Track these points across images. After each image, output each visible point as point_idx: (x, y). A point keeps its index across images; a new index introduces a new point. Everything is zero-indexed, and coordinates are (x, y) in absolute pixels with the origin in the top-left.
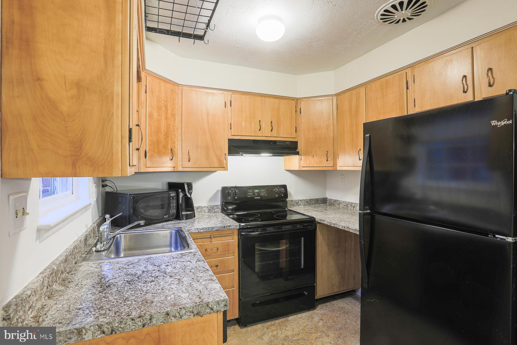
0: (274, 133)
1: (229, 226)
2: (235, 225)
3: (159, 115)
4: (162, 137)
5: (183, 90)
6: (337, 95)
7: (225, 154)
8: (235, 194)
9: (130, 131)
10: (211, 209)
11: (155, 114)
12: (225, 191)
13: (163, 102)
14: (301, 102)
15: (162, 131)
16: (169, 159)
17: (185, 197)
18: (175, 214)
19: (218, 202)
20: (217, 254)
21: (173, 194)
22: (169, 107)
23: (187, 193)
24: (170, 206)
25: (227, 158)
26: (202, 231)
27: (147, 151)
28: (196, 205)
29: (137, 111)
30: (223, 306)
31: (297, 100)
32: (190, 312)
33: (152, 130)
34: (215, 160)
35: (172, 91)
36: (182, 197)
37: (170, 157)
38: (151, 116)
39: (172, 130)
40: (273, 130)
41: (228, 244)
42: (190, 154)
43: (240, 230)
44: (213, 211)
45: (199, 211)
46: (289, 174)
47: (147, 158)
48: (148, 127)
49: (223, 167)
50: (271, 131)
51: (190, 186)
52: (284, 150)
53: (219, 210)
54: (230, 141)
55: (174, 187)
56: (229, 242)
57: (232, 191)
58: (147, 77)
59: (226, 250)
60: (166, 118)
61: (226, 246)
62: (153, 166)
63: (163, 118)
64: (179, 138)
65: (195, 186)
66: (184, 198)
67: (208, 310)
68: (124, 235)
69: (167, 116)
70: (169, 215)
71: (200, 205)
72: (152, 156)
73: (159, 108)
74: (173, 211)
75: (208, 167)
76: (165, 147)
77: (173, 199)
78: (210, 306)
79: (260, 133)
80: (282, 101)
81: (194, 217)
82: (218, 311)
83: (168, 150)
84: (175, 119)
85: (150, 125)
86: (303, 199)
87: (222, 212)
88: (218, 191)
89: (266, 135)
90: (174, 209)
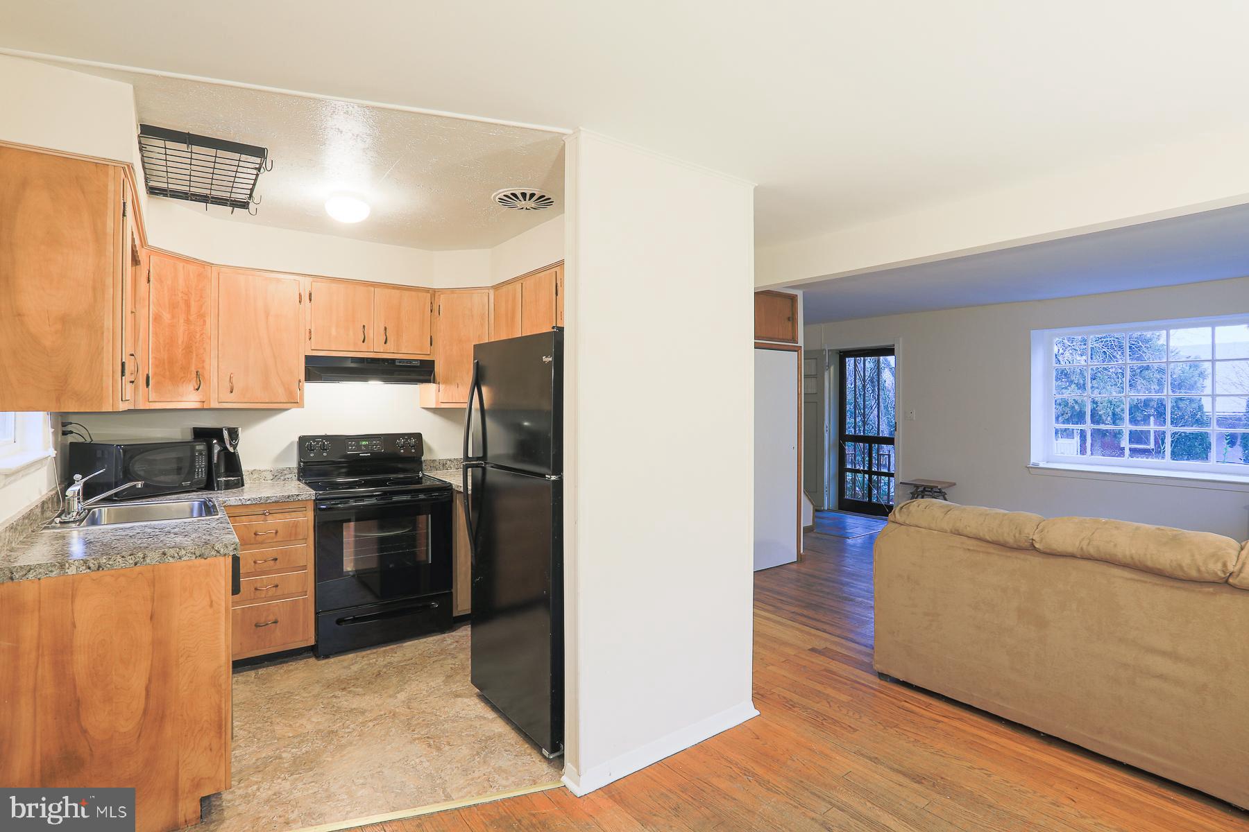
0: (391, 346)
1: (298, 495)
2: (309, 493)
3: (173, 317)
4: (179, 352)
5: (221, 274)
6: (496, 288)
7: (300, 381)
8: (323, 448)
9: (123, 364)
10: (278, 475)
11: (166, 316)
12: (305, 444)
13: (180, 295)
14: (439, 295)
15: (180, 342)
16: (192, 388)
17: (225, 453)
18: (205, 481)
19: (293, 463)
20: (275, 540)
21: (200, 447)
22: (193, 303)
23: (228, 446)
24: (195, 466)
25: (303, 385)
26: (248, 503)
27: (150, 375)
28: (245, 467)
29: (132, 312)
30: (232, 549)
31: (433, 293)
32: (192, 553)
33: (159, 342)
34: (281, 391)
35: (199, 275)
36: (219, 452)
37: (195, 384)
38: (158, 318)
39: (198, 340)
40: (388, 341)
41: (296, 525)
42: (234, 380)
43: (317, 501)
44: (282, 478)
45: (254, 477)
46: (430, 415)
47: (150, 386)
48: (152, 337)
49: (297, 402)
50: (385, 343)
51: (234, 433)
52: (409, 375)
53: (294, 476)
54: (309, 359)
55: (204, 435)
56: (298, 521)
57: (318, 442)
58: (151, 257)
59: (292, 534)
60: (188, 321)
61: (292, 527)
62: (162, 399)
63: (182, 321)
64: (214, 353)
65: (242, 435)
66: (222, 453)
67: (214, 553)
68: (106, 509)
69: (188, 318)
70: (191, 481)
71: (258, 468)
72: (158, 383)
73: (173, 306)
74: (201, 474)
75: (267, 401)
76: (185, 369)
77: (201, 454)
78: (216, 549)
79: (364, 347)
80: (407, 293)
81: (243, 485)
82: (225, 555)
83: (191, 374)
84: (205, 321)
85: (156, 334)
86: (456, 458)
87: (299, 480)
88: (292, 443)
89: (376, 349)
90: (202, 471)
